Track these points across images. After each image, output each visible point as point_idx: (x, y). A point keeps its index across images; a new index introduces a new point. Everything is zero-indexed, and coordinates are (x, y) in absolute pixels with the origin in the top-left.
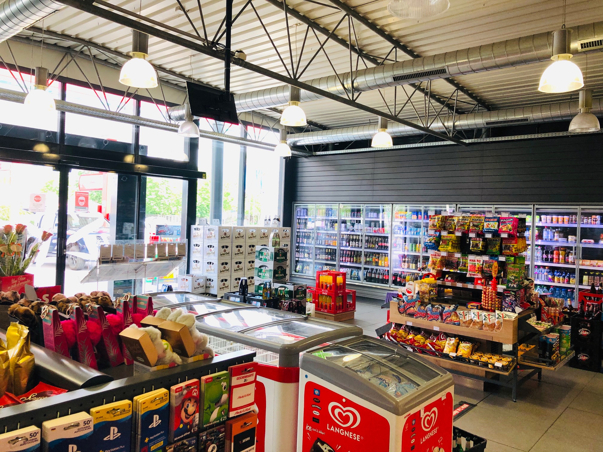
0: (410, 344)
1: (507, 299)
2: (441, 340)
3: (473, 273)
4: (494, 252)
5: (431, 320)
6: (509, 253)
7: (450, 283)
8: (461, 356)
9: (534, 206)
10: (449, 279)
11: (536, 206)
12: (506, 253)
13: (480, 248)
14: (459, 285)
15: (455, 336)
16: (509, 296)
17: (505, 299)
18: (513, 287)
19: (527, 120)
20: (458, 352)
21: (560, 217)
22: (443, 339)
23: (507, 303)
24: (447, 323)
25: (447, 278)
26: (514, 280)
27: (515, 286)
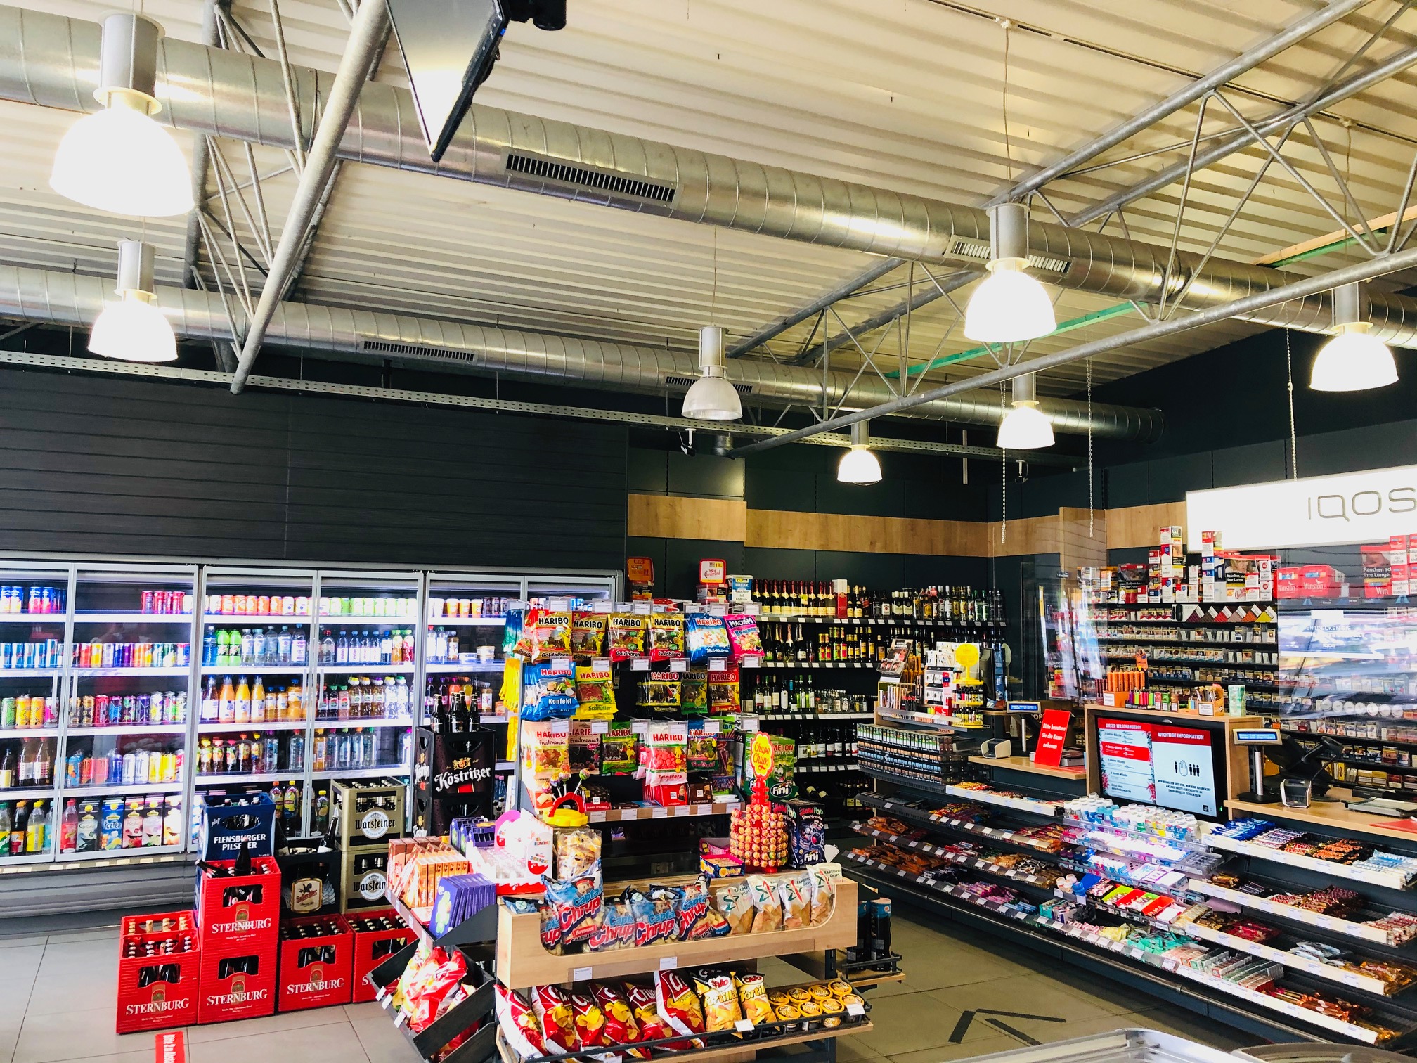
0: (612, 1044)
1: (808, 830)
2: (677, 993)
3: (670, 774)
4: (697, 709)
5: (649, 943)
6: (727, 706)
7: (604, 814)
8: (764, 1021)
9: (425, 575)
10: (596, 800)
11: (430, 576)
12: (721, 707)
13: (674, 701)
14: (629, 814)
15: (724, 969)
16: (811, 821)
17: (804, 829)
18: (782, 794)
19: (470, 357)
20: (749, 1012)
21: (465, 603)
22: (682, 990)
23: (808, 841)
24: (698, 938)
25: (589, 801)
26: (782, 776)
27: (786, 791)
